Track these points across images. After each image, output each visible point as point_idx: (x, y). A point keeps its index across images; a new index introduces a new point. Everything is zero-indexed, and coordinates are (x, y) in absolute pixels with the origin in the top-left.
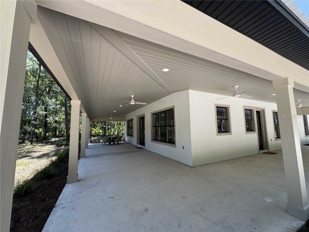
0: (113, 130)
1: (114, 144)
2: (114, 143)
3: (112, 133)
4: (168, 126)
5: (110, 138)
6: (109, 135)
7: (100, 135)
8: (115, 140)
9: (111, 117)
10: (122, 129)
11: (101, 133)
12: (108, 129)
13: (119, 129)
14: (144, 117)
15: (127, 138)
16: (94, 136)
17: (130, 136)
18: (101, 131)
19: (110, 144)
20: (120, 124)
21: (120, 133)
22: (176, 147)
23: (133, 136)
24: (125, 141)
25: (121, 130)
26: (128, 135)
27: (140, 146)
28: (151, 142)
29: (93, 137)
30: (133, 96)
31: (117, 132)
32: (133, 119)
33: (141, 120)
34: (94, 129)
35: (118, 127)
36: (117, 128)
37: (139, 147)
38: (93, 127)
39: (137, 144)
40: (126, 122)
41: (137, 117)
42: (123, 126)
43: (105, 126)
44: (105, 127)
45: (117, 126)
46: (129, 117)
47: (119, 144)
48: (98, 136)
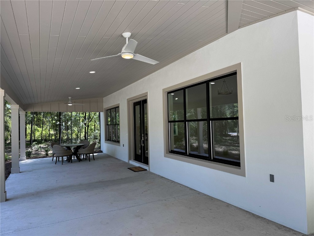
0: (75, 129)
1: (79, 160)
2: (78, 157)
3: (74, 136)
4: (212, 120)
5: (69, 148)
6: (68, 139)
7: (52, 140)
8: (80, 151)
9: (70, 102)
10: (93, 127)
11: (52, 135)
12: (67, 128)
13: (88, 126)
14: (145, 101)
15: (105, 146)
16: (39, 142)
17: (114, 143)
18: (52, 132)
19: (69, 160)
20: (89, 117)
21: (90, 135)
22: (244, 175)
23: (119, 142)
24: (102, 152)
25: (91, 129)
26: (108, 140)
27: (137, 164)
28: (165, 156)
29: (36, 144)
30: (127, 35)
31: (84, 133)
32: (118, 107)
33: (138, 108)
34: (39, 129)
35: (85, 124)
36: (84, 126)
37: (136, 168)
38: (37, 125)
39: (130, 159)
40: (102, 114)
41: (129, 101)
42: (95, 122)
43: (58, 123)
44: (60, 125)
45: (83, 121)
46: (109, 102)
47: (88, 159)
48: (46, 141)
